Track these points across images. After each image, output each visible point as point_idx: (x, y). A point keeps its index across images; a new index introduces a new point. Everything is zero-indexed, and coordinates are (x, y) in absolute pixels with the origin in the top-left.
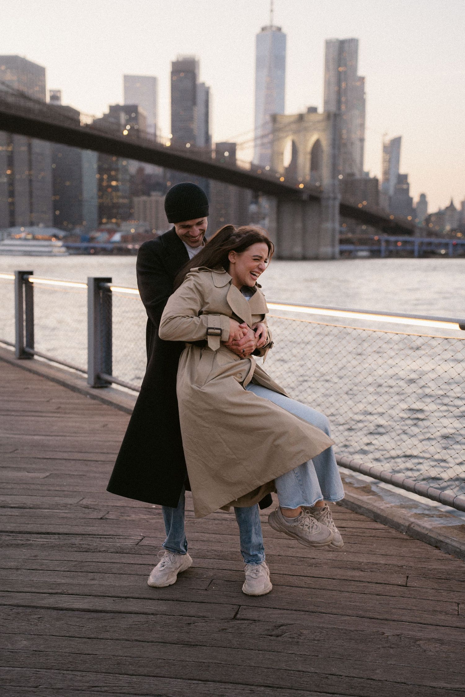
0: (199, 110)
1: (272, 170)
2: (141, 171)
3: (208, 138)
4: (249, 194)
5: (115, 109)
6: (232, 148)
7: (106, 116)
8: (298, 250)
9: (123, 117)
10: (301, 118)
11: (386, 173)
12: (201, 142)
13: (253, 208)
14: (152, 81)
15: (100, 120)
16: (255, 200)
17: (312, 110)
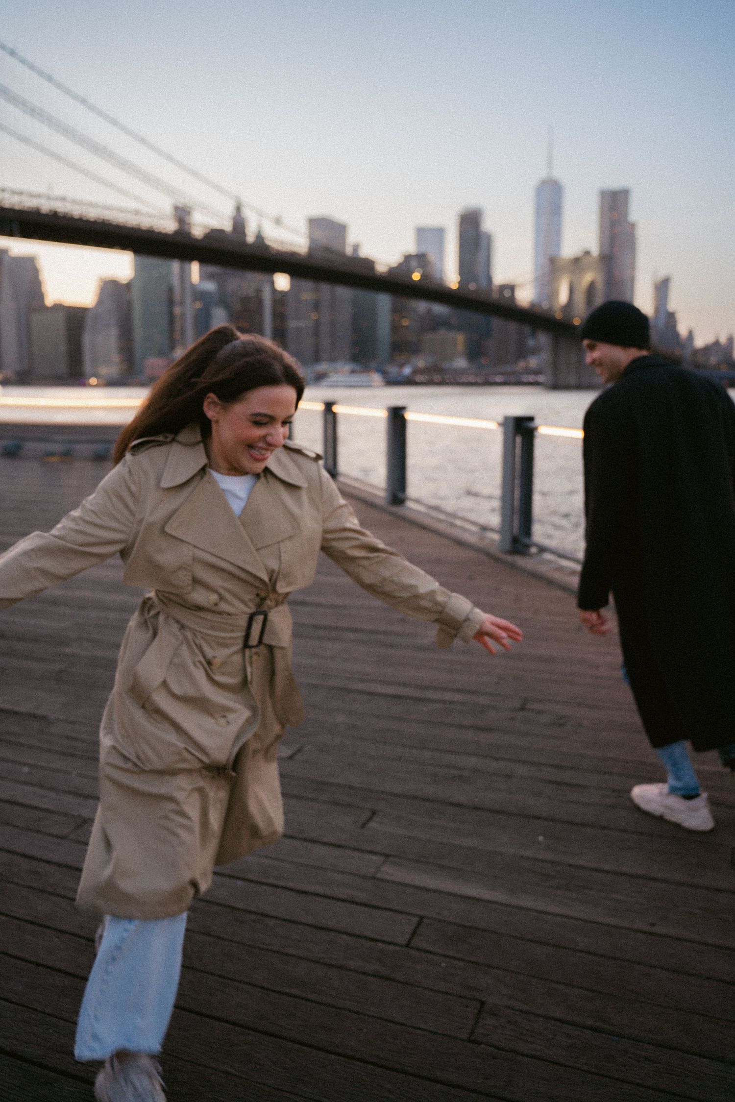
0: (482, 254)
1: (550, 308)
2: (429, 311)
3: (489, 279)
4: (527, 329)
5: (408, 258)
6: (512, 288)
7: (400, 265)
8: (572, 380)
9: (414, 263)
10: (576, 261)
11: (657, 309)
12: (484, 283)
13: (531, 342)
14: (439, 232)
15: (394, 268)
16: (533, 334)
17: (587, 253)
